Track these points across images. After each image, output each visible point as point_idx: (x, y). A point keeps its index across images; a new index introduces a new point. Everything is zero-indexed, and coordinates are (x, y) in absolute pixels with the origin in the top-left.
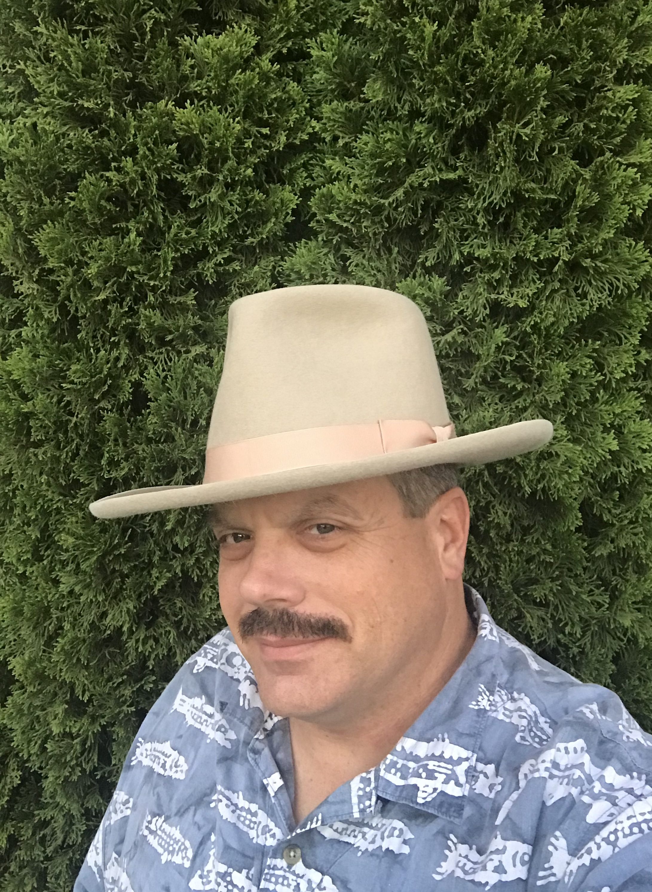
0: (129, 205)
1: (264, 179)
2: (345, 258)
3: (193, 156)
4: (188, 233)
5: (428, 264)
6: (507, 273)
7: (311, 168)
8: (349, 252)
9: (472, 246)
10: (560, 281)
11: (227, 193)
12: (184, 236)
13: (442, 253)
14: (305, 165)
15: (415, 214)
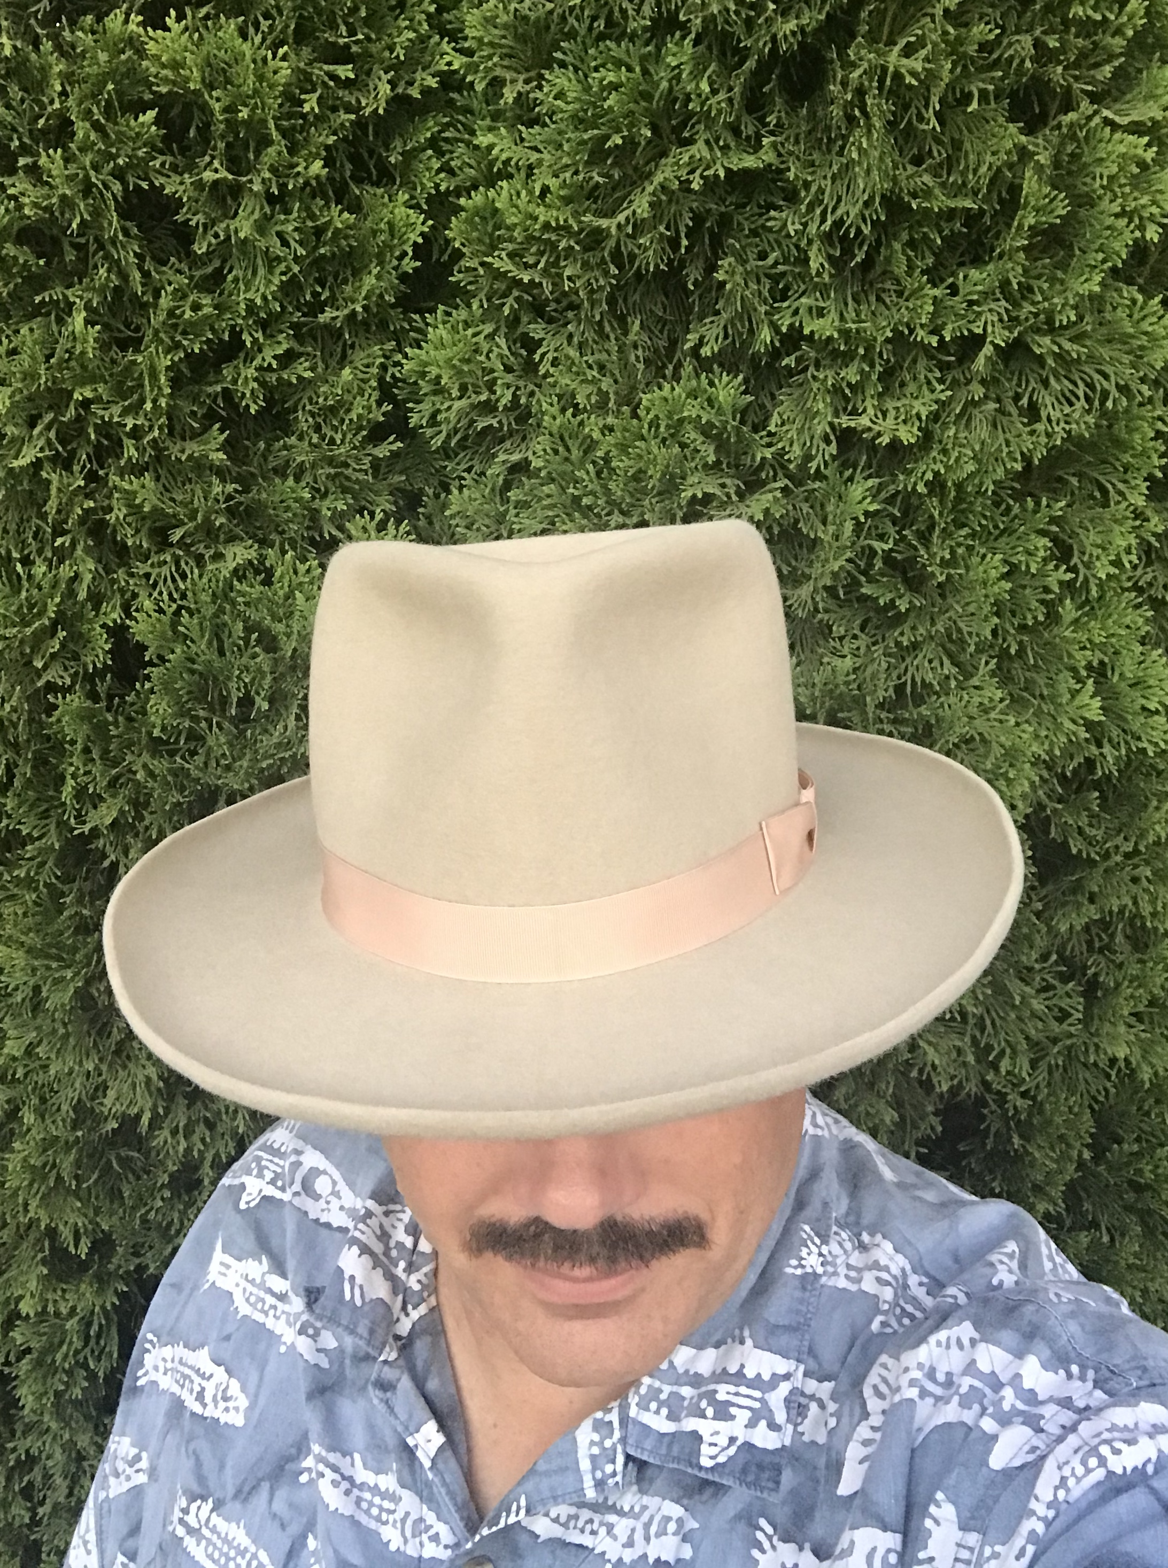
0: (67, 247)
1: (348, 173)
2: (531, 345)
3: (192, 133)
4: (196, 307)
5: (706, 351)
6: (872, 366)
7: (446, 147)
8: (537, 330)
9: (796, 312)
10: (983, 382)
11: (272, 216)
12: (188, 314)
13: (733, 325)
14: (433, 143)
15: (674, 243)
